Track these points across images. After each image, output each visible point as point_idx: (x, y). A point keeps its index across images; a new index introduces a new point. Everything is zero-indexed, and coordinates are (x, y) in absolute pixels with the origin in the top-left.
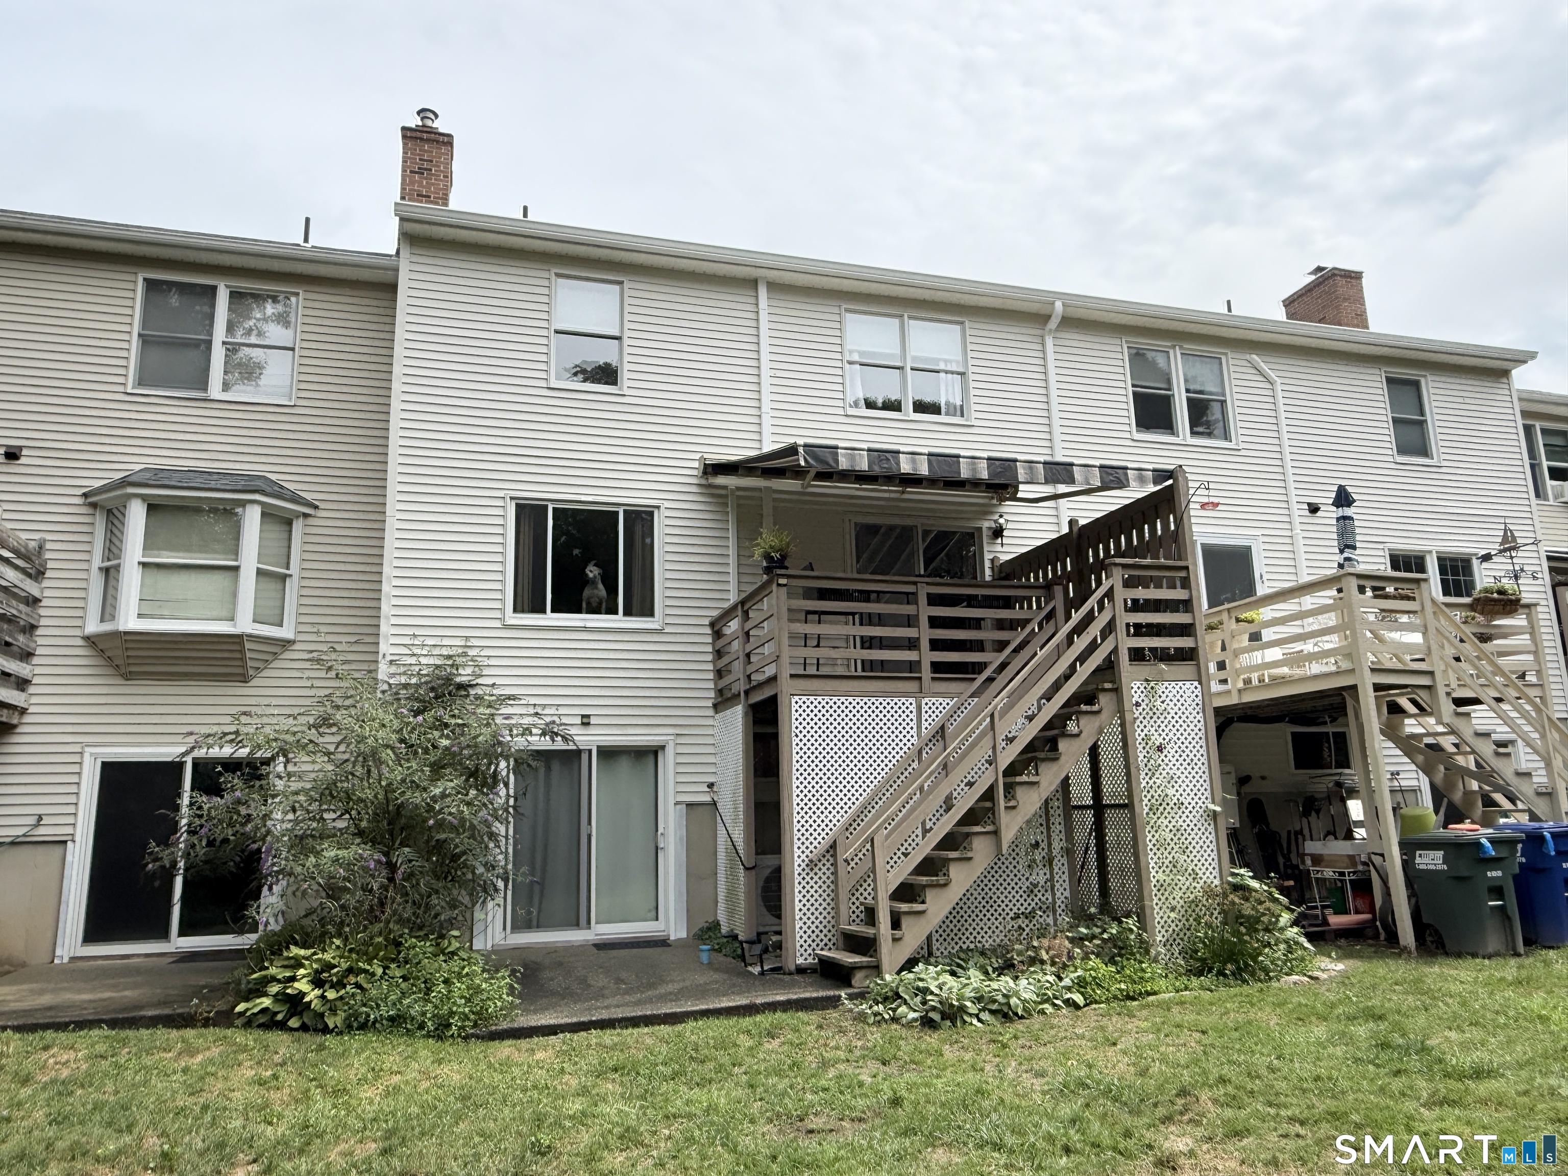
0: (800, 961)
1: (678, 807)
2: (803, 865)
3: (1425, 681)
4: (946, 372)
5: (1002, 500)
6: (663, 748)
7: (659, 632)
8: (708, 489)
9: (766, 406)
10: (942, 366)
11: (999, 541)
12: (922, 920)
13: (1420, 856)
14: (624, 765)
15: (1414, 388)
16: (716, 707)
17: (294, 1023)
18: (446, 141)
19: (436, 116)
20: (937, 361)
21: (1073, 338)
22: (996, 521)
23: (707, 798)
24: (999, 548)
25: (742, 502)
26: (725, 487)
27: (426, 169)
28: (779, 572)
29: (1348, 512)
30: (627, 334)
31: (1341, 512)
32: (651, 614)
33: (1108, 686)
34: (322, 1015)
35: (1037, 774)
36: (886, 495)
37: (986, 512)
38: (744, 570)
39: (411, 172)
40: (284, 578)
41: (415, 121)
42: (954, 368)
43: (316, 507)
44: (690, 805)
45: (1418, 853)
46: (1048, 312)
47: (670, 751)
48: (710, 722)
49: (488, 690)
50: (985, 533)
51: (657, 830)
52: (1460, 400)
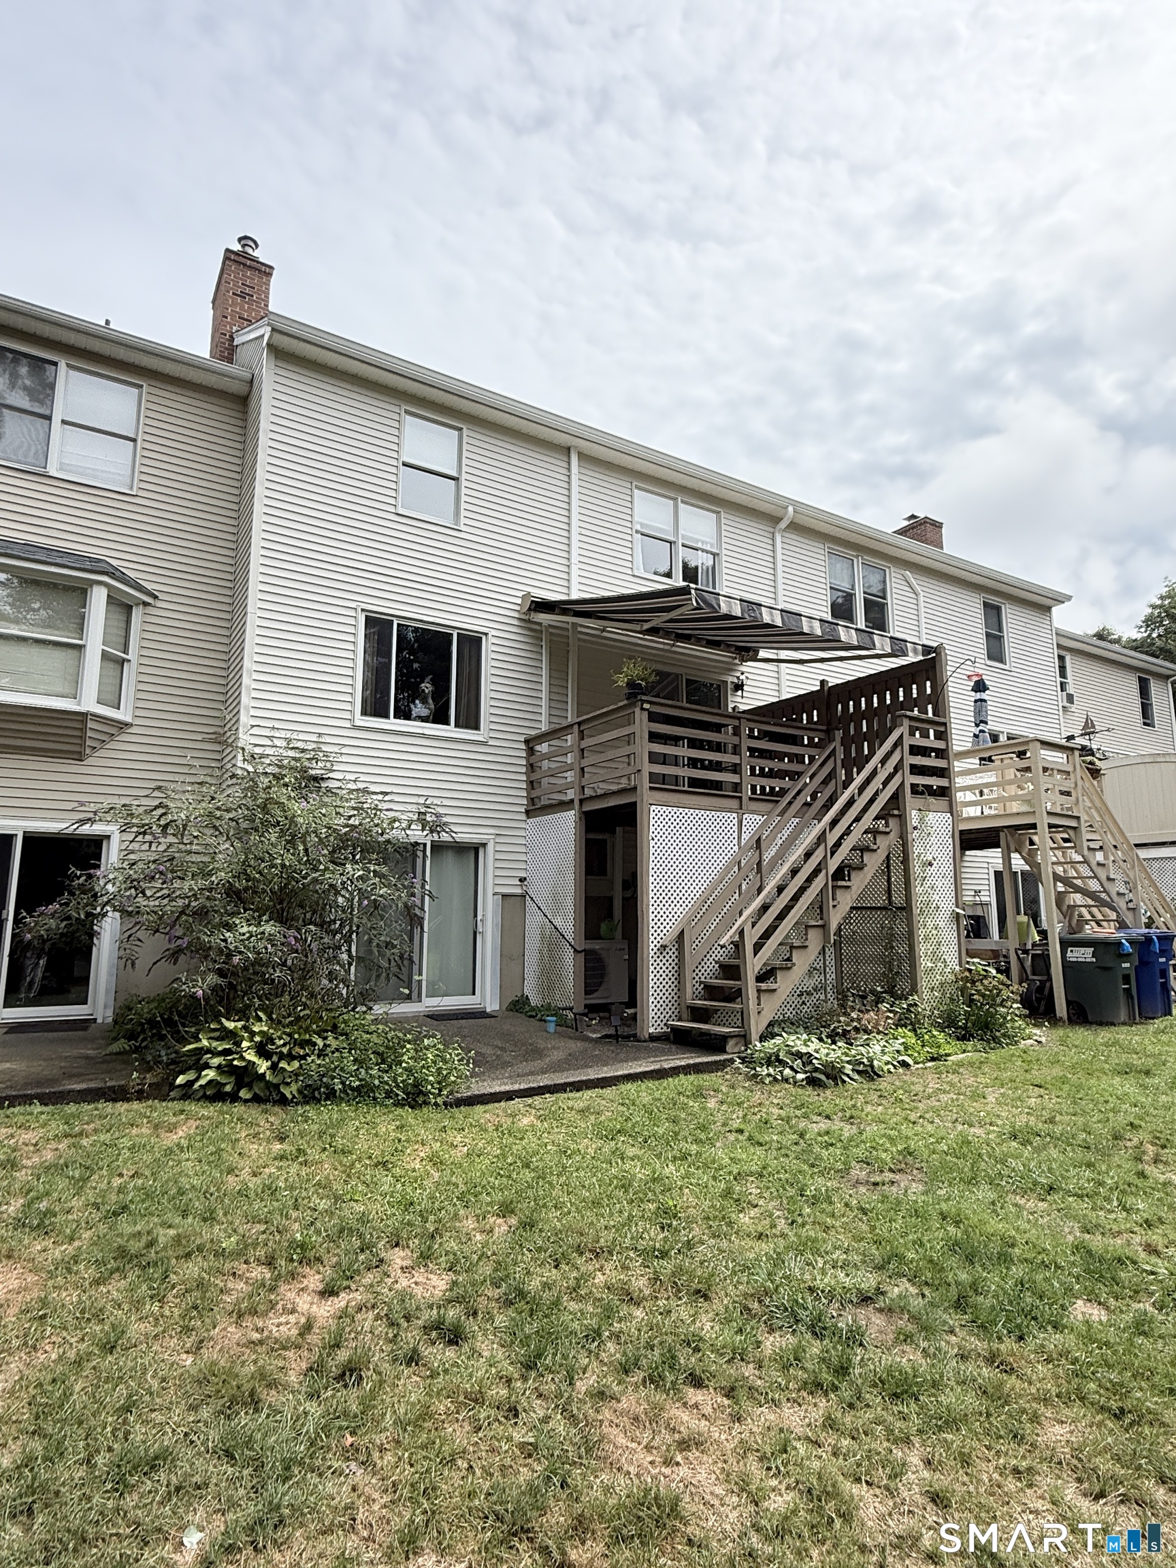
0: (651, 1030)
1: (496, 897)
2: (655, 949)
3: (1073, 824)
4: (703, 551)
5: (743, 660)
6: (484, 845)
7: (484, 744)
8: (526, 623)
9: (575, 558)
10: (700, 545)
11: (739, 693)
12: (775, 996)
13: (1072, 951)
14: (449, 858)
15: (995, 612)
16: (528, 813)
17: (243, 1094)
18: (266, 271)
19: (257, 246)
20: (697, 541)
21: (793, 537)
22: (738, 678)
23: (518, 891)
24: (739, 699)
25: (555, 639)
26: (540, 624)
27: (248, 295)
28: (644, 698)
29: (984, 696)
30: (464, 476)
31: (979, 696)
32: (476, 727)
33: (896, 812)
34: (277, 1086)
35: (849, 880)
36: (661, 646)
37: (730, 669)
38: (554, 697)
39: (234, 294)
40: (122, 662)
41: (237, 247)
42: (708, 548)
43: (156, 597)
44: (504, 896)
45: (1070, 949)
46: (779, 515)
47: (490, 847)
48: (523, 825)
49: (338, 784)
50: (730, 686)
51: (476, 916)
52: (1023, 624)
